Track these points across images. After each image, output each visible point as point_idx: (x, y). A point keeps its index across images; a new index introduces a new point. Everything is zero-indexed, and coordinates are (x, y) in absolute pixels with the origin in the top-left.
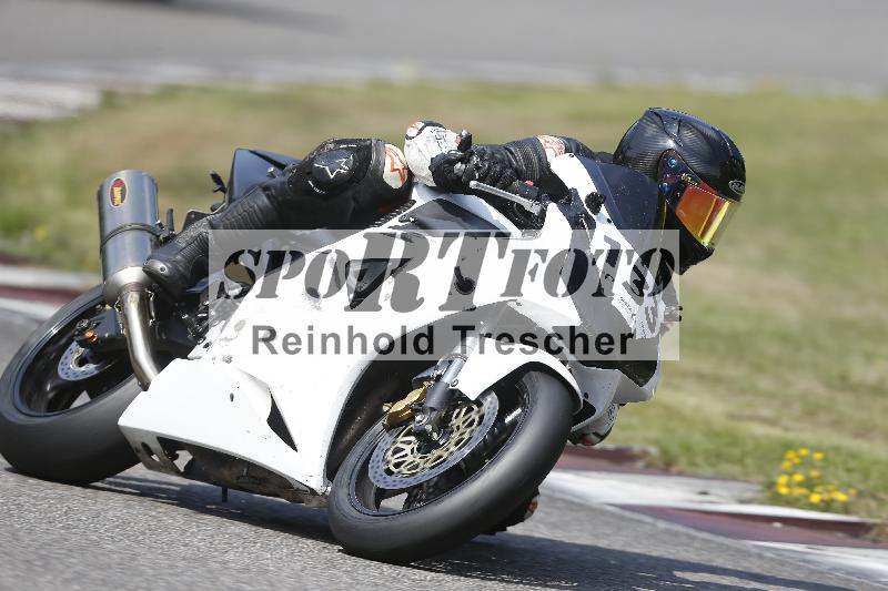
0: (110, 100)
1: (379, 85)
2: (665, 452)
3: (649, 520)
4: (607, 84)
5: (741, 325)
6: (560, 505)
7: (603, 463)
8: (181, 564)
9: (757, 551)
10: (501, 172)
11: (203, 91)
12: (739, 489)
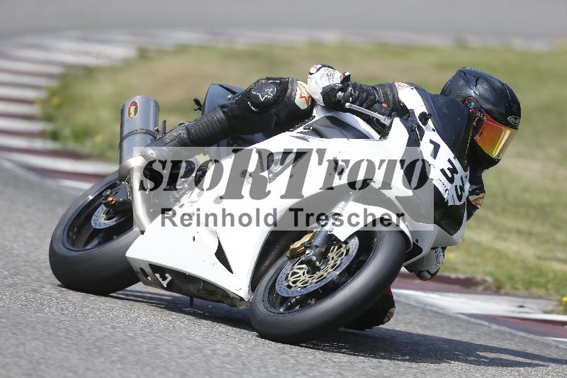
0: (144, 54)
1: (315, 45)
2: (496, 280)
3: (486, 323)
4: (461, 45)
5: (545, 199)
6: (429, 314)
7: (457, 287)
8: (187, 351)
9: (554, 343)
10: (367, 98)
11: (203, 48)
12: (544, 304)
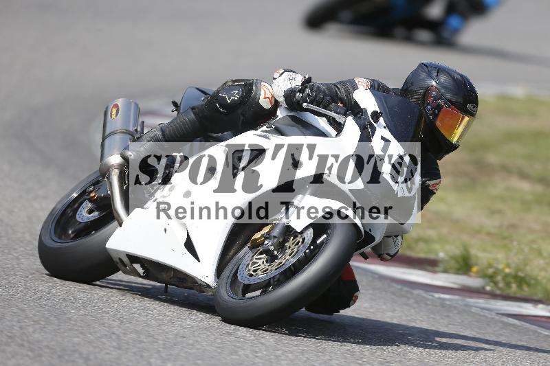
10: (323, 98)
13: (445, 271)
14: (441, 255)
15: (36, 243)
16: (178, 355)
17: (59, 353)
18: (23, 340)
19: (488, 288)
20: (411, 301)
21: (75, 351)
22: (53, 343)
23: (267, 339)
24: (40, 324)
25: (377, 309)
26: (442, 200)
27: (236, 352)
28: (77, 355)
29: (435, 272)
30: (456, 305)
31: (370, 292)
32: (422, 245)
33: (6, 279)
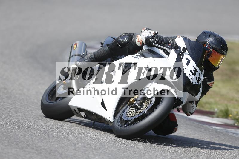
10: (162, 41)
13: (218, 117)
14: (216, 110)
15: (40, 104)
16: (101, 152)
17: (49, 152)
18: (33, 146)
19: (236, 124)
20: (203, 130)
21: (56, 151)
22: (47, 147)
23: (140, 146)
24: (41, 139)
25: (188, 133)
26: (216, 86)
27: (126, 152)
28: (57, 153)
29: (213, 117)
30: (222, 132)
31: (185, 126)
32: (207, 106)
33: (26, 119)
